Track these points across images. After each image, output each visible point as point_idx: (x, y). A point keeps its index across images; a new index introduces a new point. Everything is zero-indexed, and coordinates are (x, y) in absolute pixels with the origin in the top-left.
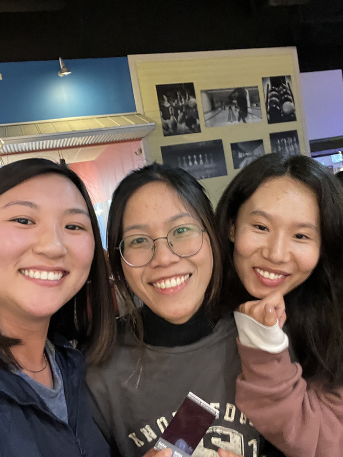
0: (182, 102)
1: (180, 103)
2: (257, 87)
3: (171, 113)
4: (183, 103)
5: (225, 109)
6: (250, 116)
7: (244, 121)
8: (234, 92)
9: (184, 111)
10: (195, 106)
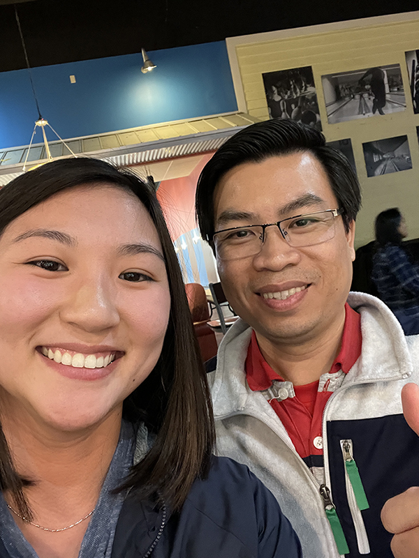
0: (296, 94)
1: (294, 94)
2: (398, 65)
3: (282, 109)
4: (298, 95)
5: (354, 97)
6: (388, 105)
7: (381, 113)
8: (366, 75)
9: (299, 104)
10: (314, 98)
